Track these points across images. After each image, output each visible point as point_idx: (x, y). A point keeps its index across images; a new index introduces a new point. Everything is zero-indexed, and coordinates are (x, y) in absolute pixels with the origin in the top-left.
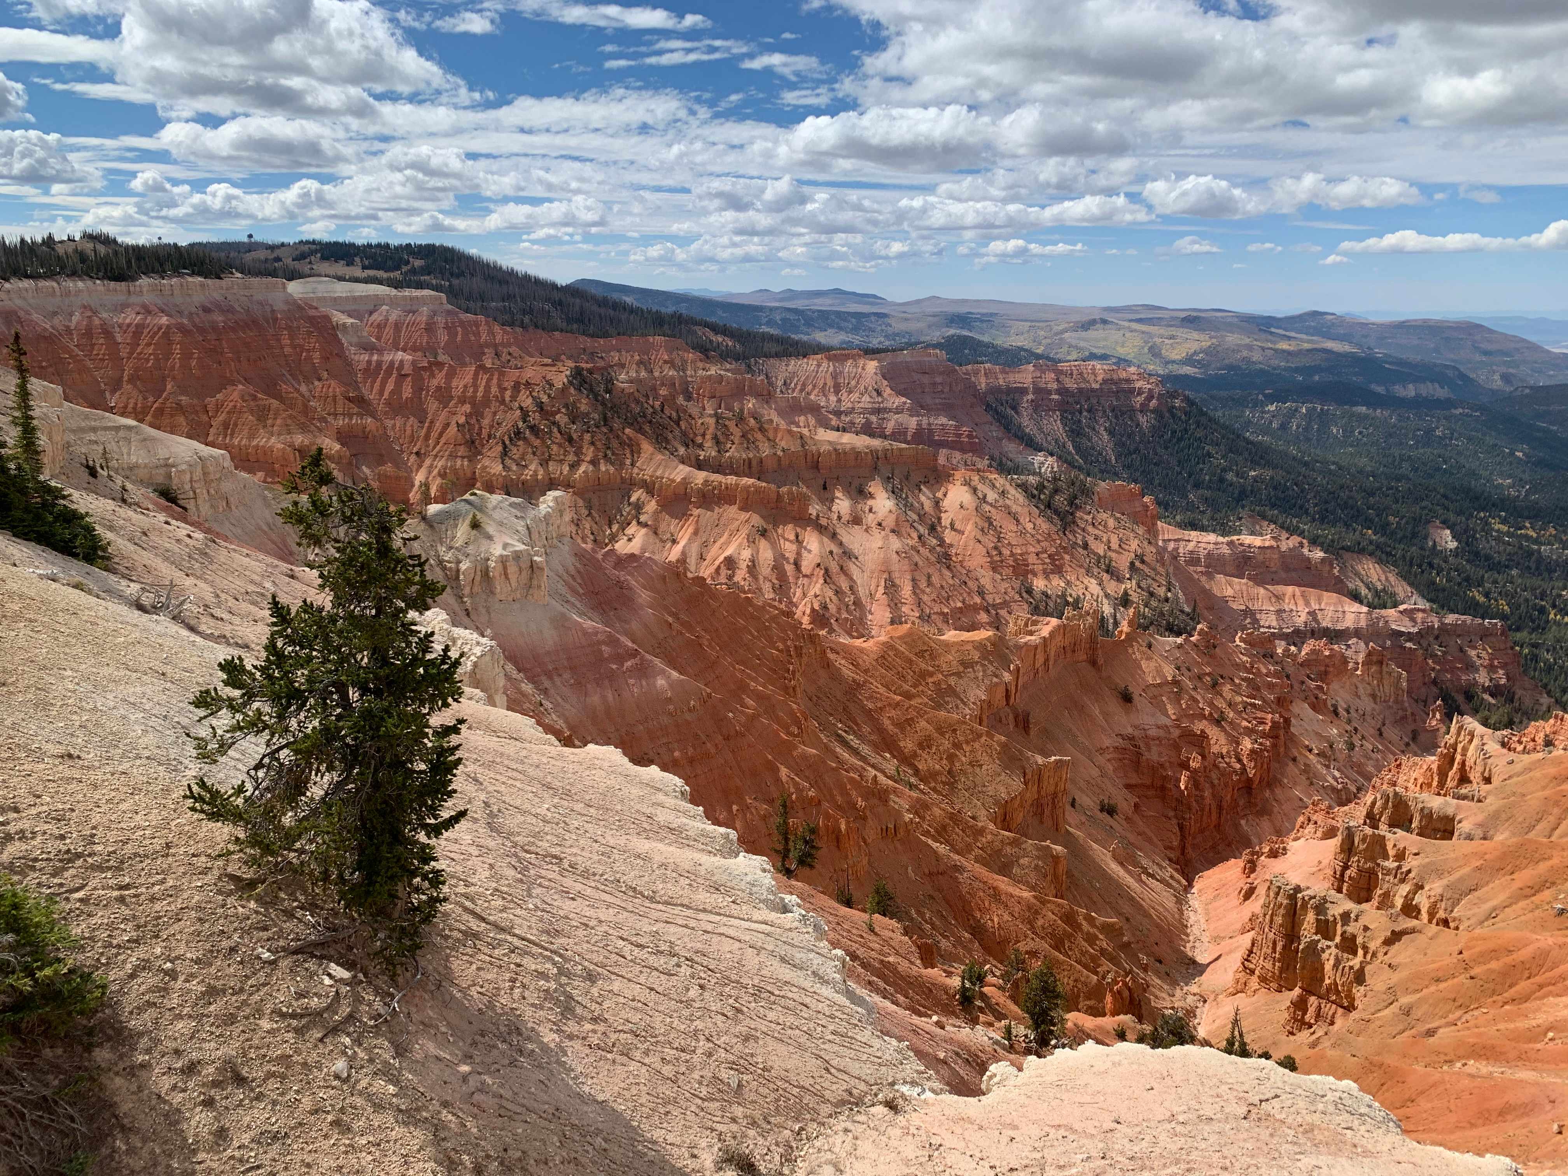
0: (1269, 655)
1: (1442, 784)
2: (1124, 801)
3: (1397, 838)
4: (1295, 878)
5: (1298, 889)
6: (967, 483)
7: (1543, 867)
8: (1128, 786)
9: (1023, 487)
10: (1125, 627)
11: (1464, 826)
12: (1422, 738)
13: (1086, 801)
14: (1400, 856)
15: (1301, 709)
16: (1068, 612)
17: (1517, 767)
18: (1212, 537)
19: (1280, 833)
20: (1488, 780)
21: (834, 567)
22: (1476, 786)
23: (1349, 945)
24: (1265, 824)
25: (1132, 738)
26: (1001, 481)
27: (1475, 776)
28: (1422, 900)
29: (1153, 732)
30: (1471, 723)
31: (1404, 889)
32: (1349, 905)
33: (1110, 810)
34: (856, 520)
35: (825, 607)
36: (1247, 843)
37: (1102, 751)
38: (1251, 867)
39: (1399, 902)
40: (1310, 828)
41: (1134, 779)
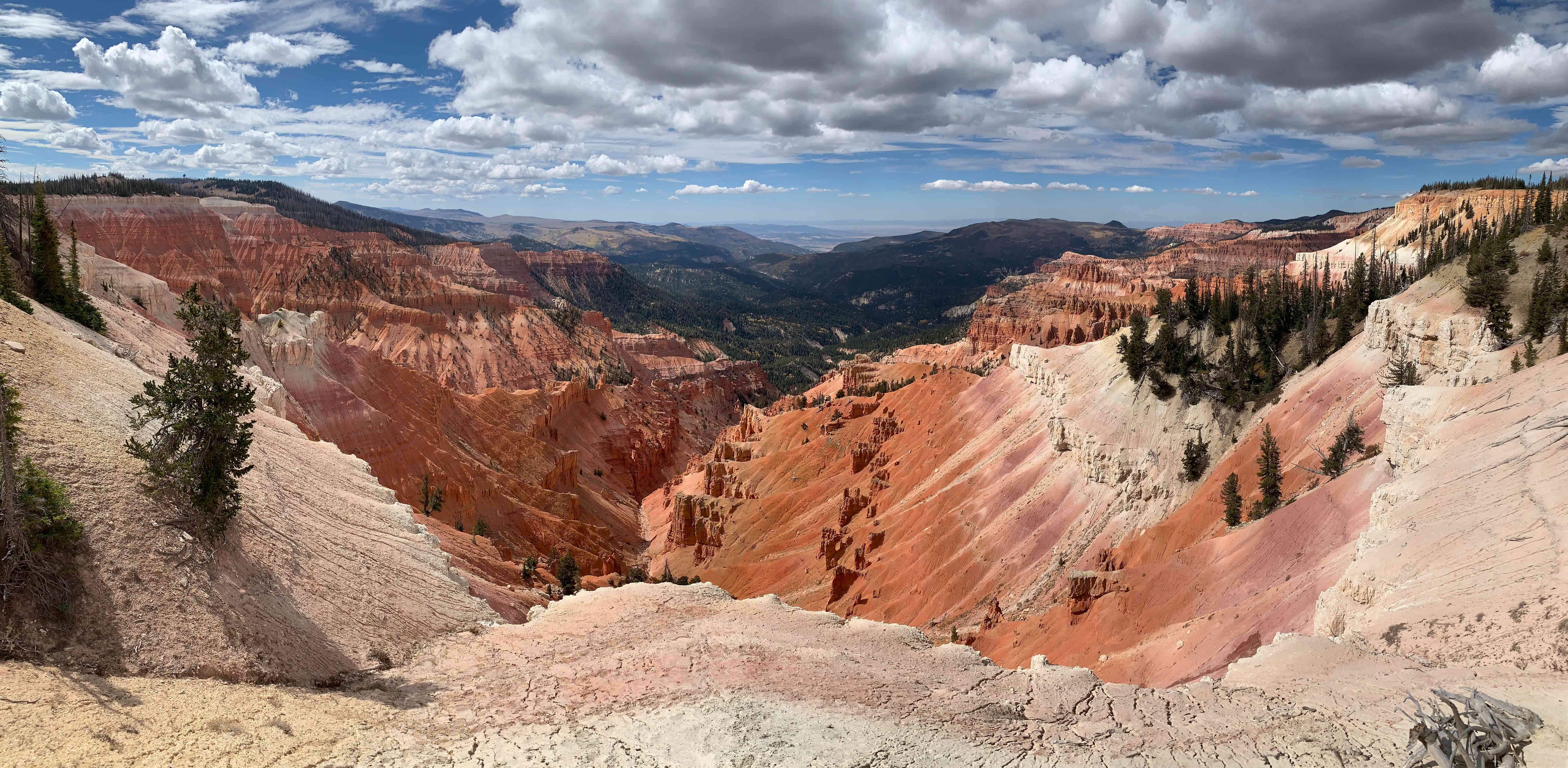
0: (666, 390)
1: (744, 437)
2: (605, 468)
3: (729, 464)
4: (687, 493)
5: (690, 498)
6: (523, 313)
7: (786, 463)
8: (607, 461)
9: (550, 315)
10: (600, 383)
11: (755, 453)
12: (734, 417)
13: (588, 471)
14: (731, 472)
15: (682, 413)
16: (573, 377)
17: (771, 422)
18: (637, 336)
19: (679, 473)
20: (761, 431)
21: (458, 356)
22: (757, 434)
23: (716, 517)
24: (672, 469)
25: (607, 437)
26: (540, 312)
27: (756, 430)
28: (743, 489)
29: (617, 433)
30: (751, 407)
31: (735, 486)
32: (713, 499)
33: (599, 474)
34: (469, 332)
35: (453, 376)
36: (665, 480)
37: (593, 445)
38: (668, 491)
39: (733, 492)
40: (693, 468)
41: (610, 457)
